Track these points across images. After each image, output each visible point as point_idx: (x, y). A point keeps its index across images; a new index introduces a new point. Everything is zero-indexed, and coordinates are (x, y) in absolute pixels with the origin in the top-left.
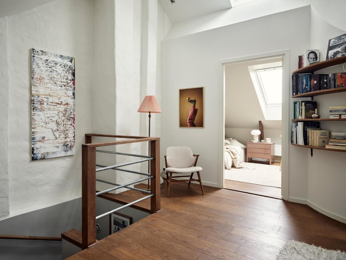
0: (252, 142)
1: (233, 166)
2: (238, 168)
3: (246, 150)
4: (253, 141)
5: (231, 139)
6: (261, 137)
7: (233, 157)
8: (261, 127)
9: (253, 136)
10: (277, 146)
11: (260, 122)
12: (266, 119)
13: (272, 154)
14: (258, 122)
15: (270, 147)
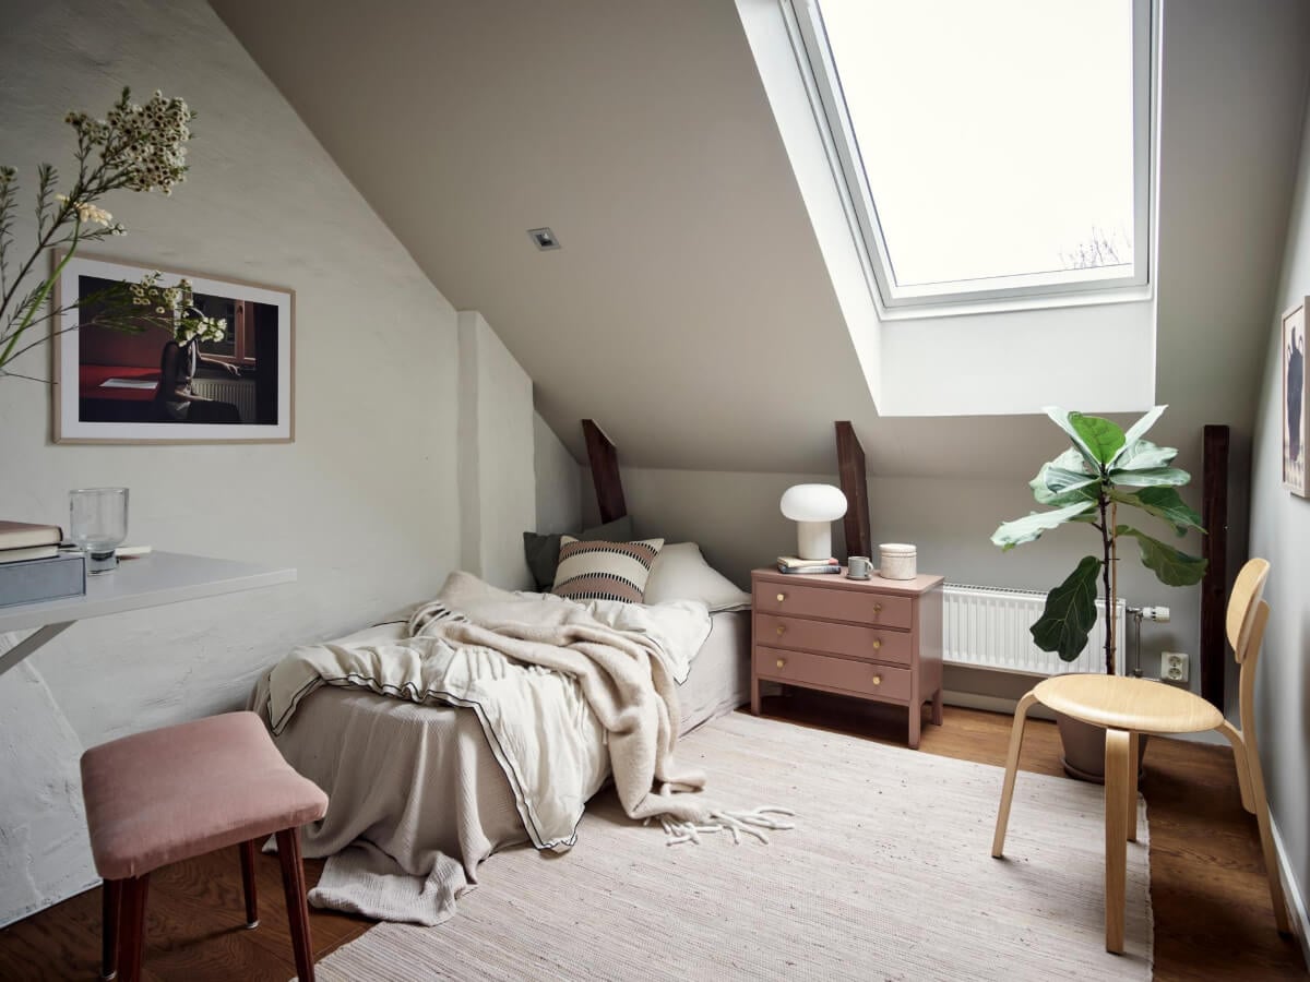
0: (789, 570)
1: (605, 801)
2: (639, 822)
3: (744, 622)
4: (792, 563)
5: (657, 544)
6: (853, 538)
7: (611, 718)
8: (852, 465)
9: (793, 526)
10: (956, 598)
11: (844, 429)
12: (883, 410)
13: (925, 652)
14: (831, 432)
15: (914, 615)
